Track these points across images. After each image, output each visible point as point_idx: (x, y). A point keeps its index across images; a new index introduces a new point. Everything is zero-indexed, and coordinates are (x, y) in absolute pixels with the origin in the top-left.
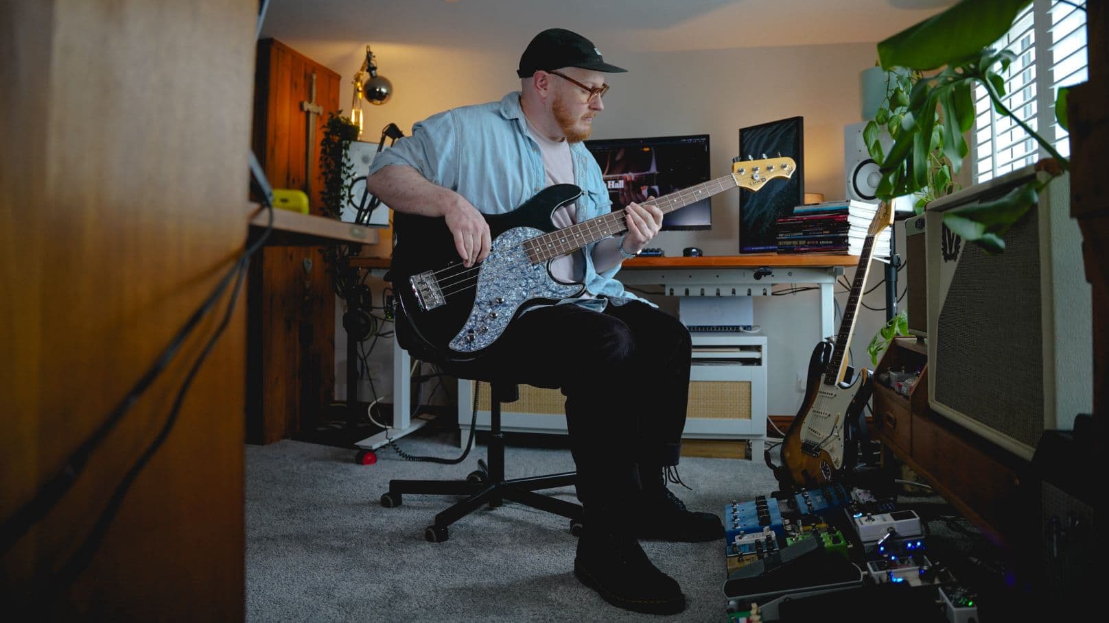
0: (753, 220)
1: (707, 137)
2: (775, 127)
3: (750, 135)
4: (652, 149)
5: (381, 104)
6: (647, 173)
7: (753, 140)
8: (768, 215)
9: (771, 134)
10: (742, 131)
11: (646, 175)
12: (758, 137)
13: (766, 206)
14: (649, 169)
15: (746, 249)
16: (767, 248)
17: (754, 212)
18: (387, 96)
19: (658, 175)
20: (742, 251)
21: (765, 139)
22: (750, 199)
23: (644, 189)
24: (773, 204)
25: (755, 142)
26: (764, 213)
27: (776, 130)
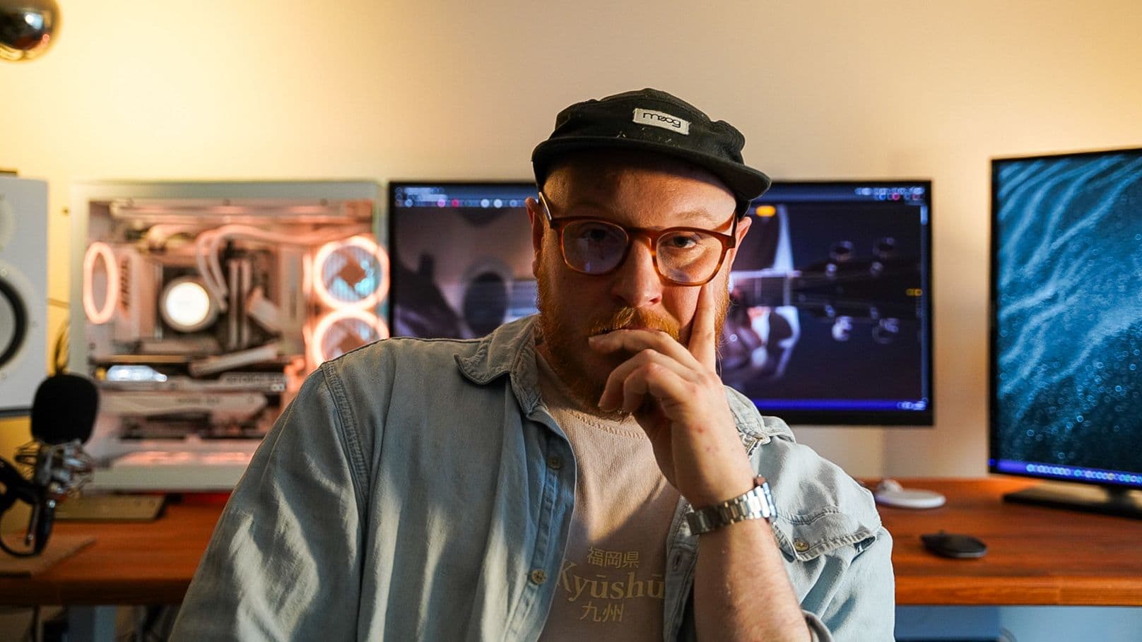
0: (1030, 396)
1: (927, 185)
2: (1105, 164)
3: (1022, 176)
4: (782, 211)
5: (24, 58)
6: (766, 273)
7: (1032, 190)
8: (1079, 390)
9: (1090, 180)
10: (997, 165)
11: (764, 279)
12: (1048, 186)
13: (1074, 365)
14: (769, 261)
15: (1006, 464)
16: (1078, 473)
17: (1033, 374)
18: (46, 37)
19: (795, 280)
20: (994, 469)
21: (1070, 193)
22: (1021, 340)
23: (759, 315)
24: (1097, 365)
25: (1038, 196)
26: (1069, 382)
27: (1103, 174)
